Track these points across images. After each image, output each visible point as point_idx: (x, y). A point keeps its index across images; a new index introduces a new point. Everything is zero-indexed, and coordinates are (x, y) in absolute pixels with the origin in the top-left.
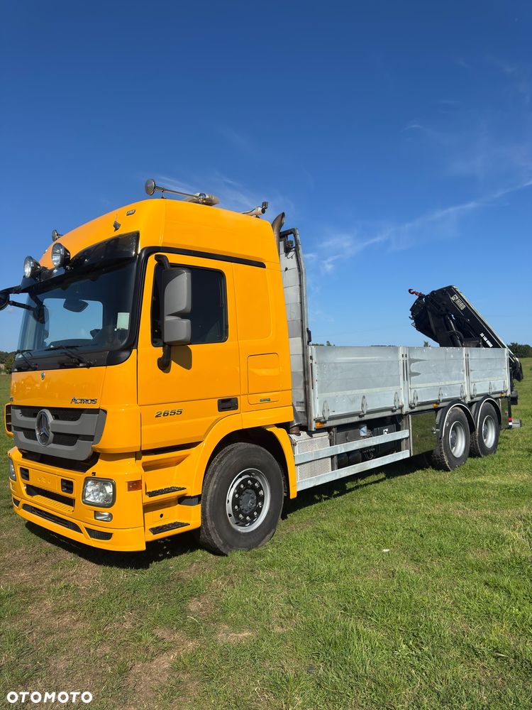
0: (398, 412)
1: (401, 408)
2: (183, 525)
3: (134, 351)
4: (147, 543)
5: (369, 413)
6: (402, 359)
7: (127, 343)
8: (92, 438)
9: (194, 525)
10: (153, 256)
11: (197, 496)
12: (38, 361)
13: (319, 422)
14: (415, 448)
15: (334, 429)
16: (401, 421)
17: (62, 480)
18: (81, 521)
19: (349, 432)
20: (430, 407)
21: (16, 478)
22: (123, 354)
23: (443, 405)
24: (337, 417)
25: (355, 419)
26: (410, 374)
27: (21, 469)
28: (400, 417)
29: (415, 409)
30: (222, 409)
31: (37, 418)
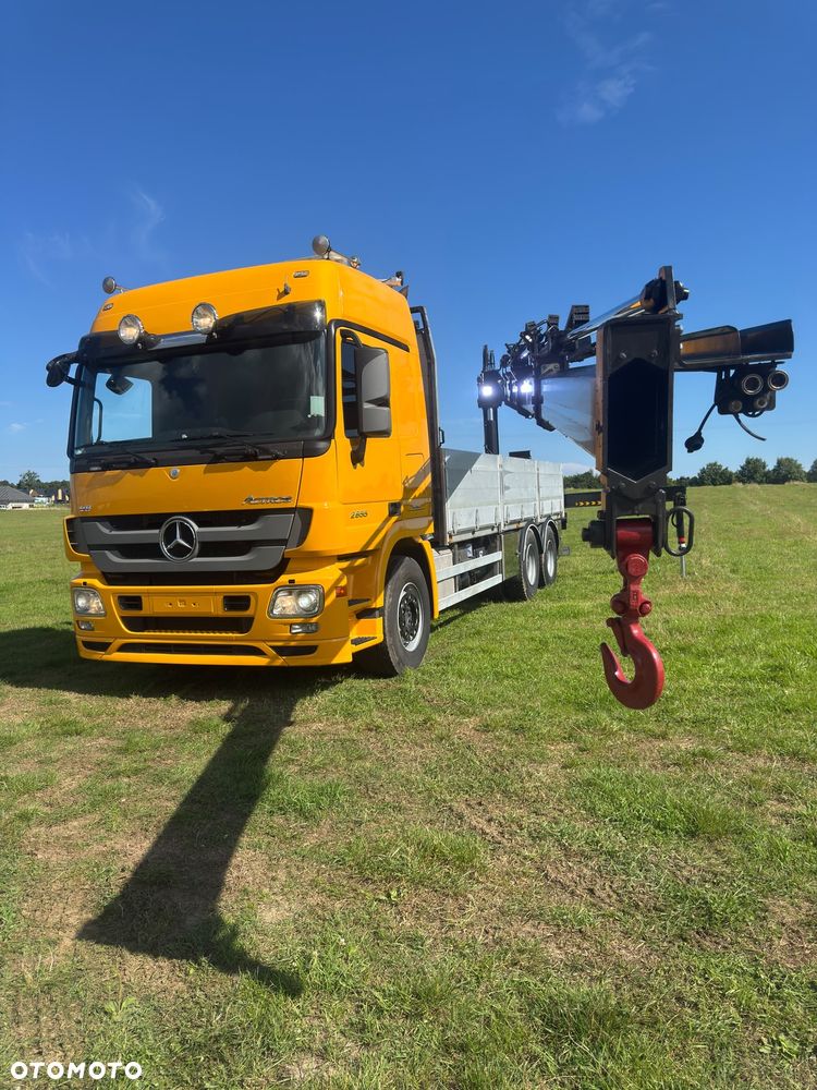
0: (496, 530)
1: (498, 527)
2: (366, 640)
3: (333, 441)
4: (354, 655)
6: (499, 469)
7: (325, 431)
8: (284, 542)
9: (379, 638)
10: (338, 330)
11: (378, 609)
12: (156, 455)
13: (451, 537)
14: (507, 572)
15: (456, 546)
16: (493, 542)
17: (225, 597)
18: (264, 641)
19: (462, 551)
20: (514, 526)
21: (107, 612)
22: (322, 445)
23: (522, 525)
24: (461, 532)
25: (469, 536)
26: (504, 488)
27: (120, 597)
28: (494, 536)
29: (507, 528)
30: (391, 514)
31: (164, 528)
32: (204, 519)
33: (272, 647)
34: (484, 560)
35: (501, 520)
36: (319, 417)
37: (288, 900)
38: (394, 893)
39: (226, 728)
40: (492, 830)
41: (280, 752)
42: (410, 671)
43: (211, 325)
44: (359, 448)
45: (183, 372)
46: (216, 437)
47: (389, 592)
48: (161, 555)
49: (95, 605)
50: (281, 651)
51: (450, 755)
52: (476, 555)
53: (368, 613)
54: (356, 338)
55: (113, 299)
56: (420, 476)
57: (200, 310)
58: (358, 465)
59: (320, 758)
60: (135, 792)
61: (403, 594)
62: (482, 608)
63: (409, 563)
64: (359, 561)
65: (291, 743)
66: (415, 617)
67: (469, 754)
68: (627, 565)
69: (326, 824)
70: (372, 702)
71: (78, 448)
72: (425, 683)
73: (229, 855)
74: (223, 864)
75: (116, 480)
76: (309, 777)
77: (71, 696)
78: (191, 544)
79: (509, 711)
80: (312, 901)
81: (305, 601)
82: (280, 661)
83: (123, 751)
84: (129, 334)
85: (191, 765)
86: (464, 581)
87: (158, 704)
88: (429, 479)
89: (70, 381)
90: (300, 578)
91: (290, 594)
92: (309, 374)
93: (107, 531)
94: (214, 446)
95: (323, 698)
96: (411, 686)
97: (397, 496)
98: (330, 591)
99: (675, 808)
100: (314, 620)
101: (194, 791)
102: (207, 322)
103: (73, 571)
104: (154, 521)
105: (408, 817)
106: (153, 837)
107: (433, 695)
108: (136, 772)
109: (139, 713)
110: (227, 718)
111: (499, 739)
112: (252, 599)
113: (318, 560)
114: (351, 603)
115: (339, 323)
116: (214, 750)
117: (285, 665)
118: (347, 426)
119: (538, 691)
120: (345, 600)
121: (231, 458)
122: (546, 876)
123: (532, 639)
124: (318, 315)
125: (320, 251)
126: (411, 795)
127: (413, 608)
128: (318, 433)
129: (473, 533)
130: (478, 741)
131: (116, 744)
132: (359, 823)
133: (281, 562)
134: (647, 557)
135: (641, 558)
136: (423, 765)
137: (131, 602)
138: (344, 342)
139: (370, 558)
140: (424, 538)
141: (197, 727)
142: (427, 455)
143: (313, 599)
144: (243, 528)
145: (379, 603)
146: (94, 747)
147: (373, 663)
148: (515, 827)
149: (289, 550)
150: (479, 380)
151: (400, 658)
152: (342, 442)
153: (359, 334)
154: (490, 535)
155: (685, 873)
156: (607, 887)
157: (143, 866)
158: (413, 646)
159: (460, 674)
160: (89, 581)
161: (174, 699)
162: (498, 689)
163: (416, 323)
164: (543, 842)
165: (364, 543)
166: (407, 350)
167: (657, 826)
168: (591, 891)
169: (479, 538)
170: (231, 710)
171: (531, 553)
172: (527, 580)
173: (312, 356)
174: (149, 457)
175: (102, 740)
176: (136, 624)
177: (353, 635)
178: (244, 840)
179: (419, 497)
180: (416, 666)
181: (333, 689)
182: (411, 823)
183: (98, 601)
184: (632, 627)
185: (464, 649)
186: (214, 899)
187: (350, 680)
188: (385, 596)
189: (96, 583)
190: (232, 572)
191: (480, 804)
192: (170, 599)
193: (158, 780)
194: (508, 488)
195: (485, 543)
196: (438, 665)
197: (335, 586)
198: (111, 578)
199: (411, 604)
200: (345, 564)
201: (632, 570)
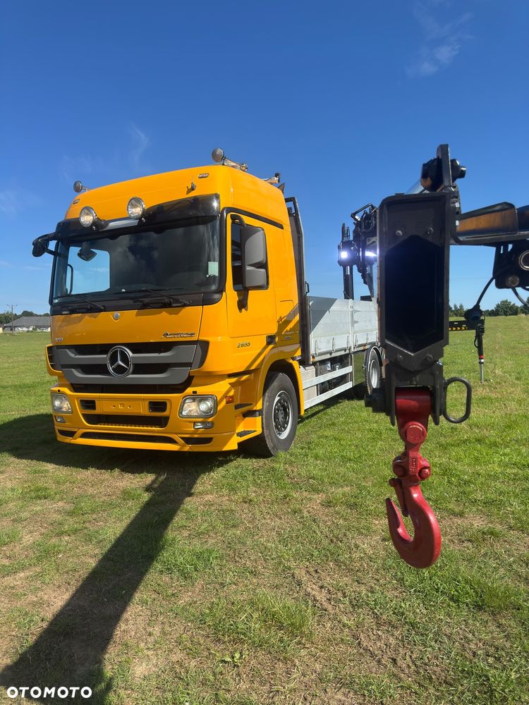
0: (347, 352)
1: (350, 349)
2: (249, 432)
3: (224, 293)
4: (239, 444)
5: (337, 351)
6: (350, 309)
7: (219, 287)
8: (189, 365)
9: (259, 431)
10: (229, 215)
11: (259, 410)
12: (105, 303)
13: (313, 357)
14: (355, 380)
15: (318, 364)
16: (346, 359)
17: (150, 402)
18: (176, 434)
19: (323, 366)
20: (362, 348)
21: (73, 411)
22: (217, 296)
23: (367, 347)
24: (321, 354)
25: (328, 356)
26: (354, 322)
27: (81, 401)
28: (346, 356)
29: (356, 350)
30: (268, 343)
31: (109, 354)
32: (137, 348)
33: (181, 438)
34: (339, 372)
35: (352, 345)
36: (214, 276)
37: (157, 655)
38: (237, 655)
39: (146, 497)
40: (322, 597)
41: (179, 519)
42: (282, 454)
43: (140, 213)
44: (243, 298)
45: (143, 243)
46: (143, 291)
47: (266, 398)
48: (107, 373)
49: (66, 406)
50: (188, 441)
51: (300, 526)
52: (333, 369)
53: (251, 413)
54: (241, 219)
55: (80, 196)
56: (291, 315)
57: (133, 202)
58: (243, 310)
59: (206, 525)
60: (70, 550)
61: (277, 399)
62: (338, 405)
63: (282, 377)
64: (245, 377)
65: (188, 512)
66: (286, 414)
67: (315, 527)
68: (406, 431)
69: (199, 583)
70: (250, 478)
71: (56, 298)
72: (291, 463)
73: (123, 609)
74: (116, 618)
75: (80, 320)
76: (195, 541)
77: (50, 467)
78: (128, 365)
79: (347, 489)
80: (174, 658)
81: (204, 406)
82: (187, 448)
83: (71, 514)
84: (87, 220)
85: (113, 528)
86: (323, 388)
87: (105, 475)
88: (297, 318)
89: (51, 252)
90: (201, 390)
91: (194, 401)
92: (209, 245)
93: (73, 355)
94: (144, 297)
95: (218, 474)
96: (280, 466)
97: (273, 330)
98: (221, 400)
99: (467, 583)
100: (210, 420)
101: (110, 551)
102: (137, 211)
103: (52, 381)
104: (103, 349)
105: (260, 582)
106: (72, 590)
107: (295, 474)
108: (75, 531)
109: (91, 482)
110: (148, 489)
111: (338, 513)
112: (168, 403)
113: (213, 377)
114: (237, 407)
115: (229, 210)
116: (133, 515)
117: (191, 450)
118: (235, 283)
119: (371, 473)
120: (232, 405)
121: (153, 305)
122: (359, 643)
123: (371, 430)
124: (215, 204)
125: (218, 159)
126: (266, 560)
127: (285, 409)
128: (214, 288)
129: (331, 354)
130: (322, 514)
131: (69, 507)
132: (222, 585)
133: (188, 378)
134: (426, 425)
135: (419, 426)
136: (279, 534)
137: (88, 404)
138: (233, 223)
139: (253, 374)
140: (293, 359)
141: (127, 495)
142: (296, 301)
143: (209, 405)
144: (162, 354)
145: (259, 406)
146: (53, 509)
147: (255, 448)
148: (340, 594)
149: (193, 370)
150: (339, 247)
151: (274, 445)
152: (231, 294)
153: (243, 217)
154: (344, 355)
155: (473, 646)
156: (408, 657)
157: (58, 617)
158: (284, 435)
159: (316, 457)
160: (62, 389)
161: (117, 472)
162: (342, 470)
163: (289, 210)
164: (360, 610)
165: (248, 364)
166: (282, 228)
167: (452, 599)
168: (394, 660)
169: (336, 357)
170: (154, 482)
171: (374, 366)
172: (371, 385)
173: (211, 234)
174: (99, 305)
175: (60, 504)
176: (93, 419)
177: (240, 429)
178: (137, 596)
179: (290, 331)
180: (286, 450)
181: (226, 467)
182: (262, 587)
183: (67, 404)
184: (413, 491)
185: (321, 437)
186: (102, 651)
187: (239, 459)
188: (263, 400)
189: (66, 390)
190: (156, 385)
191: (316, 571)
192: (115, 403)
193: (88, 539)
194: (357, 322)
195: (340, 361)
196: (302, 449)
197: (225, 396)
198: (77, 387)
199: (283, 406)
200: (233, 380)
201: (410, 438)
